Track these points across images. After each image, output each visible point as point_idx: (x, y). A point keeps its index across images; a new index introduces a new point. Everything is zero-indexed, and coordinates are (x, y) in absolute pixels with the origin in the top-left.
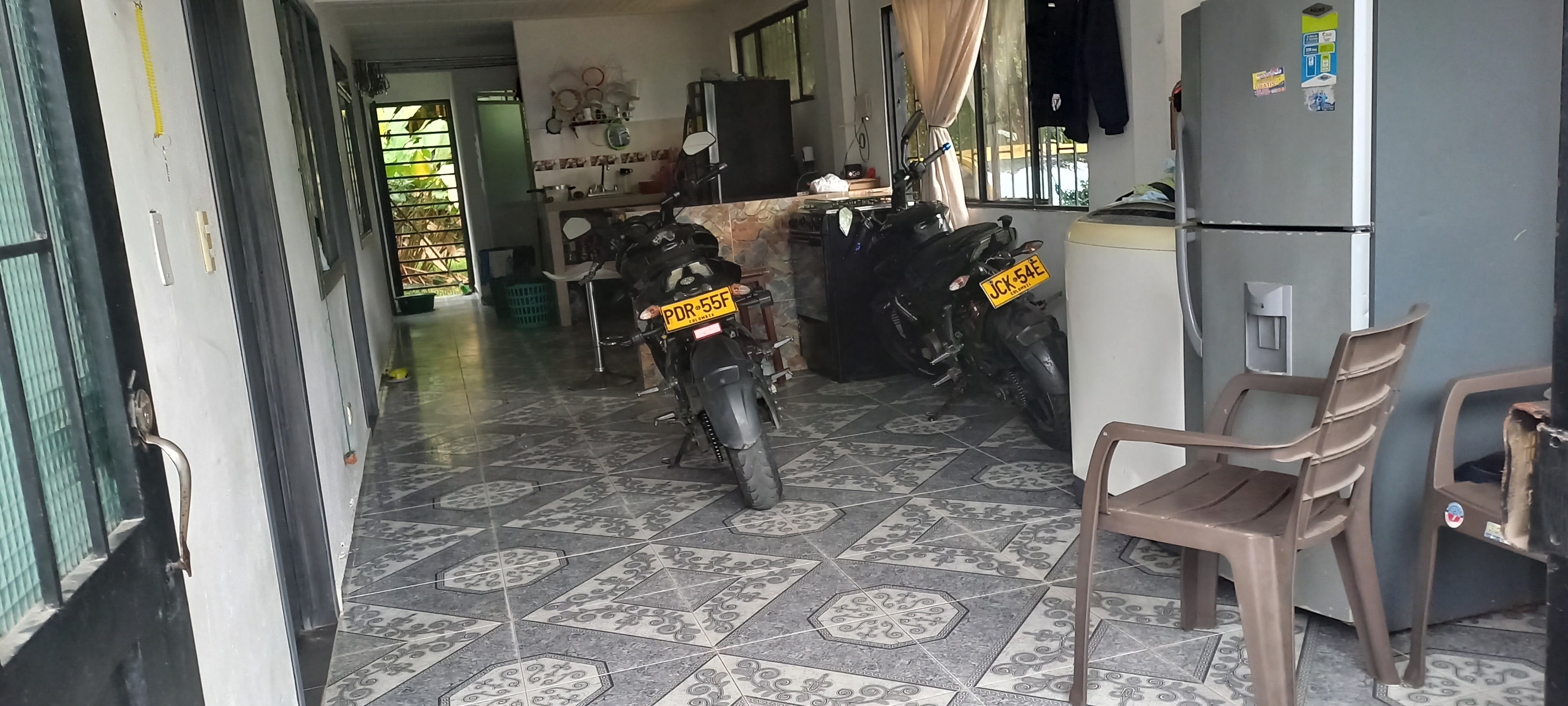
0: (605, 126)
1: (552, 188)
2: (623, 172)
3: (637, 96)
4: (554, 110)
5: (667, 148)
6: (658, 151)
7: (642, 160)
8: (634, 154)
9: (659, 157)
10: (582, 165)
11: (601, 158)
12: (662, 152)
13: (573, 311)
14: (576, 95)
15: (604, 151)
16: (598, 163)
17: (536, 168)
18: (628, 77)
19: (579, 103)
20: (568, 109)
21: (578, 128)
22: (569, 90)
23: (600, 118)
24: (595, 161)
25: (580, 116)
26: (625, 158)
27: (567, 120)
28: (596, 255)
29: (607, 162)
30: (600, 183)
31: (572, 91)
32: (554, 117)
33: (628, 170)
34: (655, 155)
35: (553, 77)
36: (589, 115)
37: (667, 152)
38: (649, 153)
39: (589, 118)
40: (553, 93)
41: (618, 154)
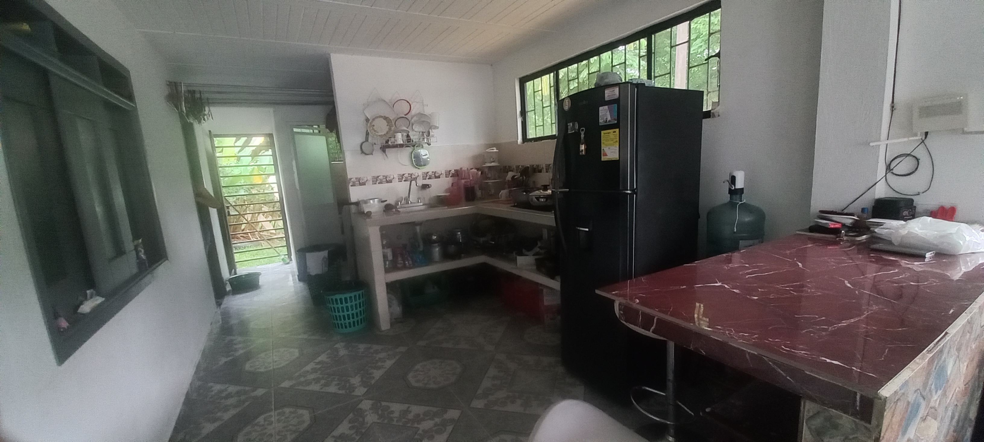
0: (410, 149)
1: (366, 202)
2: (425, 187)
3: (437, 125)
4: (367, 134)
5: (458, 168)
6: (450, 171)
7: (439, 177)
8: (432, 172)
9: (450, 175)
10: (390, 181)
11: (406, 175)
12: (453, 172)
13: (391, 314)
14: (388, 122)
15: (409, 169)
16: (404, 179)
17: (351, 184)
18: (427, 111)
19: (390, 129)
20: (380, 134)
21: (387, 150)
22: (381, 117)
23: (409, 142)
24: (401, 178)
25: (393, 139)
26: (426, 176)
27: (380, 142)
28: (411, 262)
29: (412, 178)
30: (407, 195)
31: (386, 118)
32: (367, 140)
33: (428, 185)
34: (448, 173)
35: (368, 105)
36: (400, 139)
37: (456, 171)
38: (443, 172)
39: (400, 142)
40: (367, 120)
41: (419, 172)
